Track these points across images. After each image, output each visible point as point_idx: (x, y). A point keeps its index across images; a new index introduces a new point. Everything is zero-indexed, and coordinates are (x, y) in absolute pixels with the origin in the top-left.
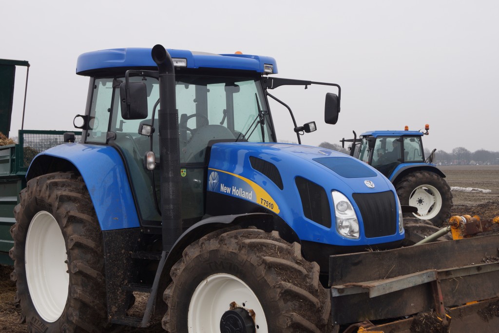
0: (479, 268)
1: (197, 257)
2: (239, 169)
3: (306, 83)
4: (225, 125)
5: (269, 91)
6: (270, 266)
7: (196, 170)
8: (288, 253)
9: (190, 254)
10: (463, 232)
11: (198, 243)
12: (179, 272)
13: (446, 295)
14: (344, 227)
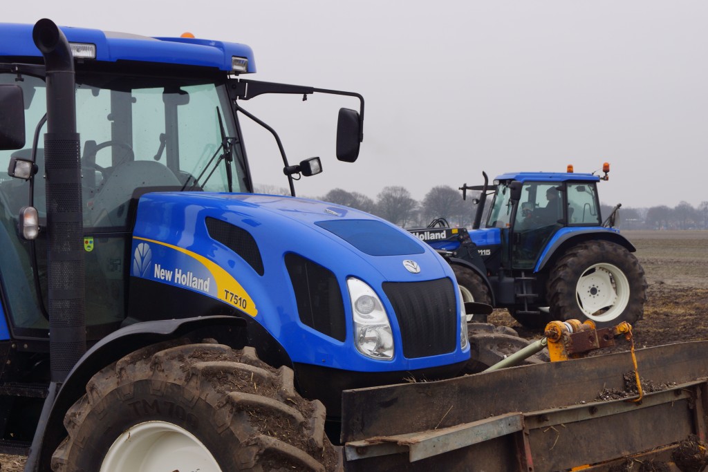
0: (592, 410)
1: (112, 393)
2: (187, 238)
3: (305, 91)
4: (163, 161)
5: (240, 103)
6: (241, 409)
7: (111, 240)
8: (272, 386)
9: (100, 388)
10: (567, 349)
11: (113, 369)
12: (80, 420)
13: (538, 455)
14: (367, 340)
